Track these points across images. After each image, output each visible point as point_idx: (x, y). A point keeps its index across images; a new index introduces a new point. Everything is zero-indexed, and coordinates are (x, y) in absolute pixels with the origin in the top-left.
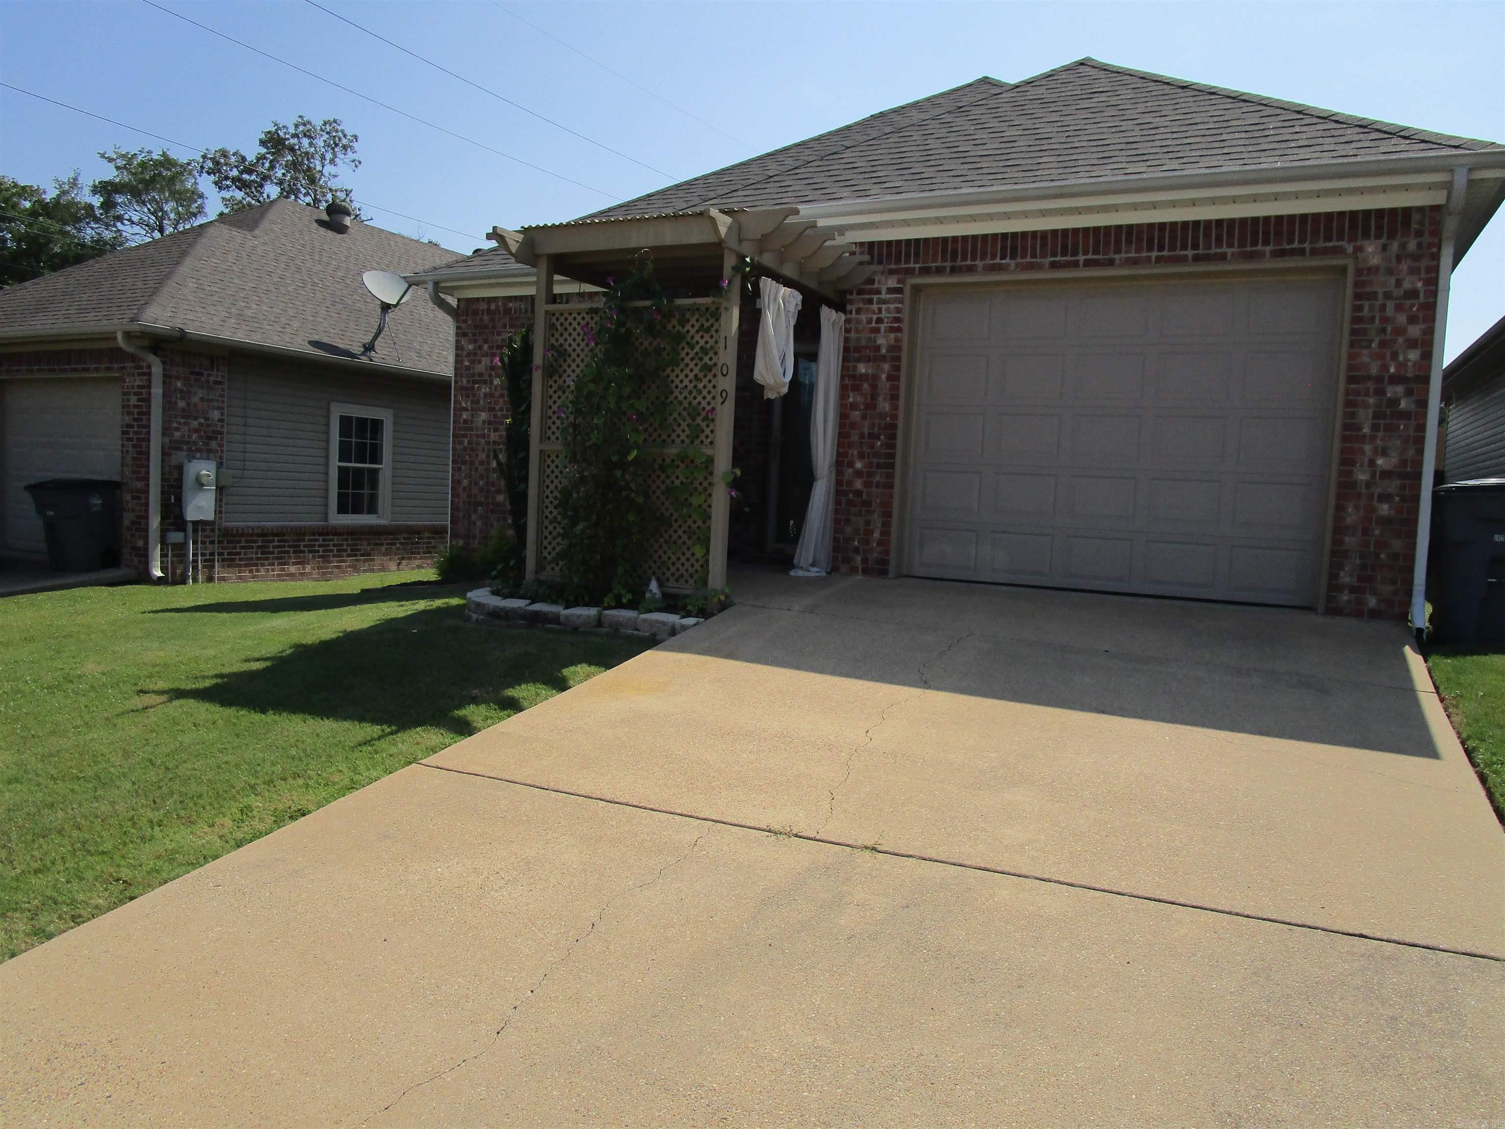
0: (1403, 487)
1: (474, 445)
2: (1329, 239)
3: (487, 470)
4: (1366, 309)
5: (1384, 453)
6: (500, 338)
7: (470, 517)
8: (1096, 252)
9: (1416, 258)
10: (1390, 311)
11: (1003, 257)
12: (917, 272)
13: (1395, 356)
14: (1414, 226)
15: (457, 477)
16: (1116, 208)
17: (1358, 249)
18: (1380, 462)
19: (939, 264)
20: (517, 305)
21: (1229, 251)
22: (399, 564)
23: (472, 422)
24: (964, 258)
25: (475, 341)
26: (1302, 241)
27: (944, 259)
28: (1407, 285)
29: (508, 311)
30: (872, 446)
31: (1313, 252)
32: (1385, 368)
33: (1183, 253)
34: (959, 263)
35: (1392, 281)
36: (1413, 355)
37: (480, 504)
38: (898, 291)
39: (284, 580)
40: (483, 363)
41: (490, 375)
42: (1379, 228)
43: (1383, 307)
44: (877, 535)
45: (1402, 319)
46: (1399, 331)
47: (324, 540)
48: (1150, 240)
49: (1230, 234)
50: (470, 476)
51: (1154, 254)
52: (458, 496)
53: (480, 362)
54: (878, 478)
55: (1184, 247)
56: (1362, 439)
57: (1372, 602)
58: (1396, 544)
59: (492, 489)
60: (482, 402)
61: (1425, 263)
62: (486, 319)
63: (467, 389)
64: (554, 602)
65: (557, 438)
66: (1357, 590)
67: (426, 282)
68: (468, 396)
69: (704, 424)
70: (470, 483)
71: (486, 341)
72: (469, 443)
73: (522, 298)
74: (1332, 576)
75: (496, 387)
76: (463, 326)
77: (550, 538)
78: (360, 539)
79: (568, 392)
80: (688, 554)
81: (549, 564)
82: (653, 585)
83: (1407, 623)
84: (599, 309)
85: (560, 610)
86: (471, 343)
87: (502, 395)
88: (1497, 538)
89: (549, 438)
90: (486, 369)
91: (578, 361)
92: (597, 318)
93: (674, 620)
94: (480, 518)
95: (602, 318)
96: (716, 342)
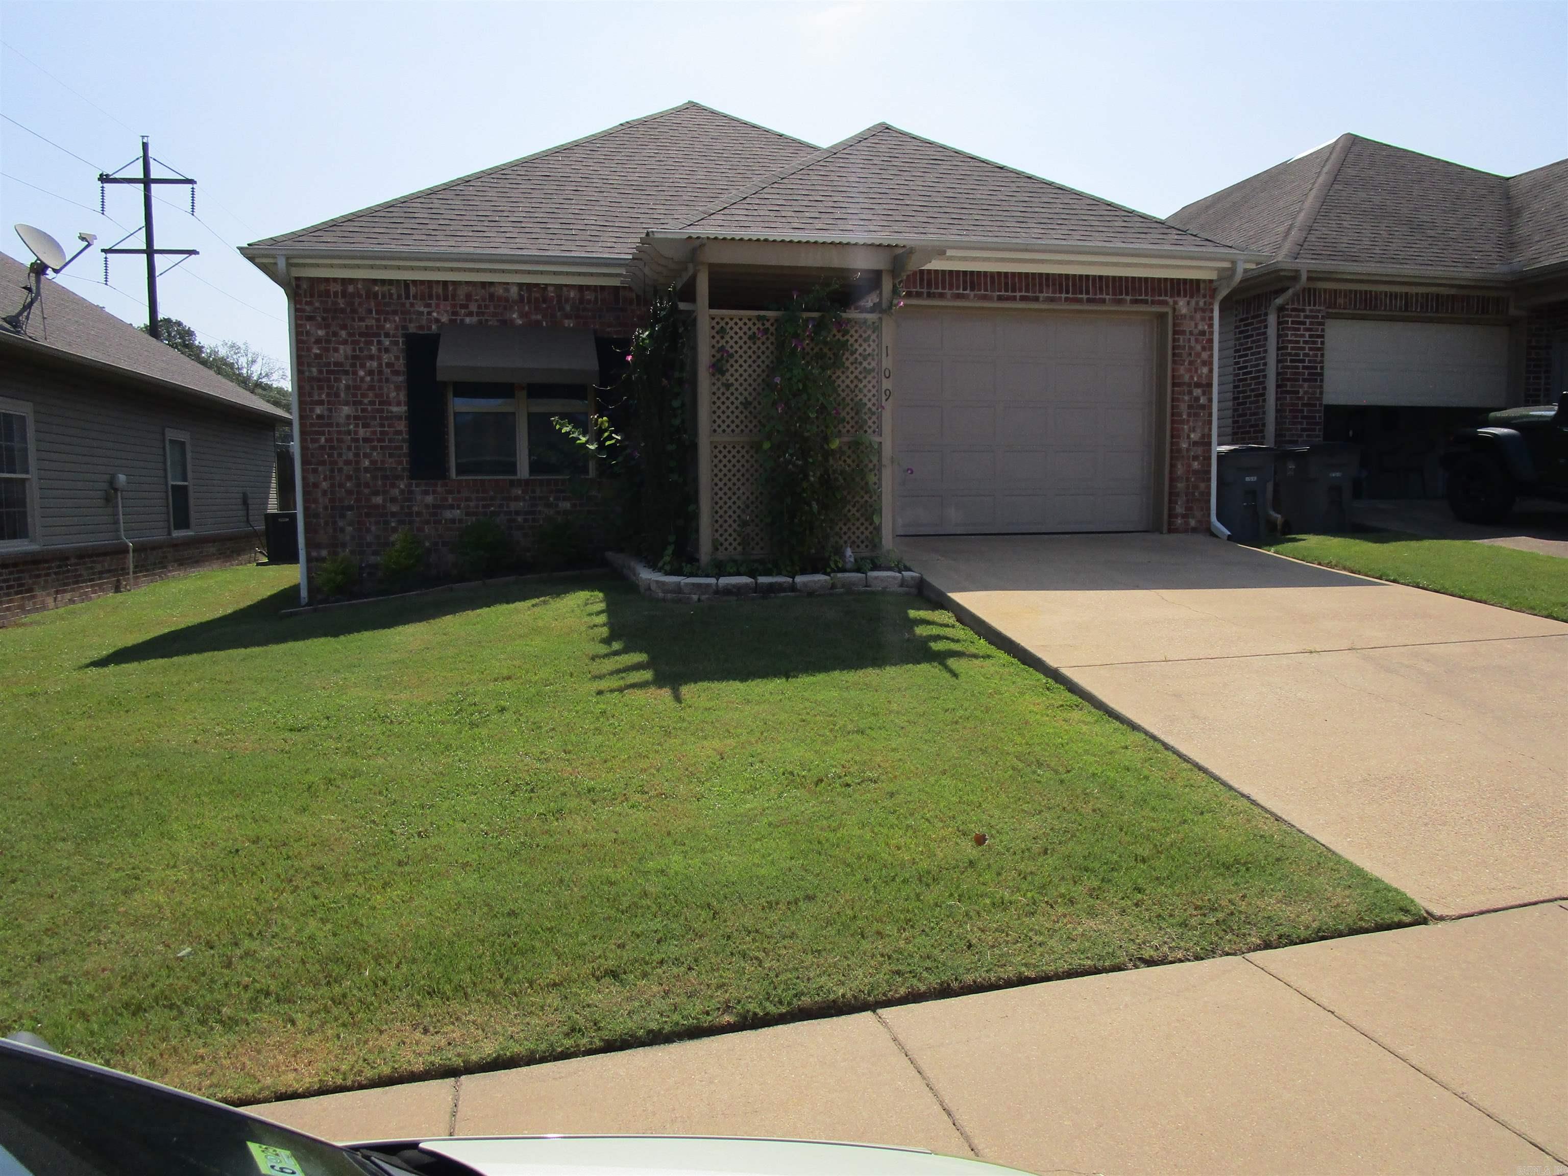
1: (335, 443)
2: (1161, 295)
4: (1181, 341)
5: (1193, 430)
6: (363, 324)
7: (335, 523)
8: (1027, 291)
9: (1203, 310)
10: (1193, 343)
11: (965, 289)
13: (1196, 369)
14: (1202, 292)
15: (312, 479)
16: (1042, 261)
17: (1175, 303)
18: (1192, 436)
19: (918, 289)
20: (386, 288)
21: (1107, 297)
22: (55, 599)
23: (329, 417)
24: (937, 288)
25: (327, 326)
26: (1146, 294)
27: (922, 286)
28: (1200, 327)
29: (371, 295)
31: (1153, 302)
32: (1192, 377)
33: (1080, 296)
34: (933, 290)
35: (1193, 324)
36: (1205, 370)
37: (350, 508)
40: (341, 351)
41: (353, 365)
42: (1185, 290)
43: (1189, 340)
45: (1199, 348)
46: (1198, 355)
48: (1061, 285)
49: (1107, 286)
50: (332, 478)
51: (1063, 295)
52: (315, 501)
53: (336, 350)
55: (1081, 293)
56: (1182, 422)
57: (1193, 523)
58: (1202, 486)
59: (367, 491)
60: (342, 395)
61: (1207, 314)
62: (341, 303)
63: (319, 380)
64: (779, 574)
65: (724, 431)
66: (1184, 516)
67: (274, 257)
68: (321, 388)
69: (866, 417)
70: (332, 486)
71: (344, 327)
72: (327, 441)
73: (391, 282)
74: (1171, 509)
75: (362, 379)
76: (308, 308)
77: (721, 521)
78: (22, 572)
79: (732, 389)
80: (858, 524)
81: (721, 544)
82: (849, 552)
83: (1211, 533)
84: (764, 316)
85: (790, 580)
86: (321, 328)
87: (372, 388)
88: (1247, 479)
89: (715, 431)
90: (346, 358)
91: (741, 361)
92: (759, 325)
93: (898, 575)
94: (350, 524)
95: (763, 324)
96: (874, 350)
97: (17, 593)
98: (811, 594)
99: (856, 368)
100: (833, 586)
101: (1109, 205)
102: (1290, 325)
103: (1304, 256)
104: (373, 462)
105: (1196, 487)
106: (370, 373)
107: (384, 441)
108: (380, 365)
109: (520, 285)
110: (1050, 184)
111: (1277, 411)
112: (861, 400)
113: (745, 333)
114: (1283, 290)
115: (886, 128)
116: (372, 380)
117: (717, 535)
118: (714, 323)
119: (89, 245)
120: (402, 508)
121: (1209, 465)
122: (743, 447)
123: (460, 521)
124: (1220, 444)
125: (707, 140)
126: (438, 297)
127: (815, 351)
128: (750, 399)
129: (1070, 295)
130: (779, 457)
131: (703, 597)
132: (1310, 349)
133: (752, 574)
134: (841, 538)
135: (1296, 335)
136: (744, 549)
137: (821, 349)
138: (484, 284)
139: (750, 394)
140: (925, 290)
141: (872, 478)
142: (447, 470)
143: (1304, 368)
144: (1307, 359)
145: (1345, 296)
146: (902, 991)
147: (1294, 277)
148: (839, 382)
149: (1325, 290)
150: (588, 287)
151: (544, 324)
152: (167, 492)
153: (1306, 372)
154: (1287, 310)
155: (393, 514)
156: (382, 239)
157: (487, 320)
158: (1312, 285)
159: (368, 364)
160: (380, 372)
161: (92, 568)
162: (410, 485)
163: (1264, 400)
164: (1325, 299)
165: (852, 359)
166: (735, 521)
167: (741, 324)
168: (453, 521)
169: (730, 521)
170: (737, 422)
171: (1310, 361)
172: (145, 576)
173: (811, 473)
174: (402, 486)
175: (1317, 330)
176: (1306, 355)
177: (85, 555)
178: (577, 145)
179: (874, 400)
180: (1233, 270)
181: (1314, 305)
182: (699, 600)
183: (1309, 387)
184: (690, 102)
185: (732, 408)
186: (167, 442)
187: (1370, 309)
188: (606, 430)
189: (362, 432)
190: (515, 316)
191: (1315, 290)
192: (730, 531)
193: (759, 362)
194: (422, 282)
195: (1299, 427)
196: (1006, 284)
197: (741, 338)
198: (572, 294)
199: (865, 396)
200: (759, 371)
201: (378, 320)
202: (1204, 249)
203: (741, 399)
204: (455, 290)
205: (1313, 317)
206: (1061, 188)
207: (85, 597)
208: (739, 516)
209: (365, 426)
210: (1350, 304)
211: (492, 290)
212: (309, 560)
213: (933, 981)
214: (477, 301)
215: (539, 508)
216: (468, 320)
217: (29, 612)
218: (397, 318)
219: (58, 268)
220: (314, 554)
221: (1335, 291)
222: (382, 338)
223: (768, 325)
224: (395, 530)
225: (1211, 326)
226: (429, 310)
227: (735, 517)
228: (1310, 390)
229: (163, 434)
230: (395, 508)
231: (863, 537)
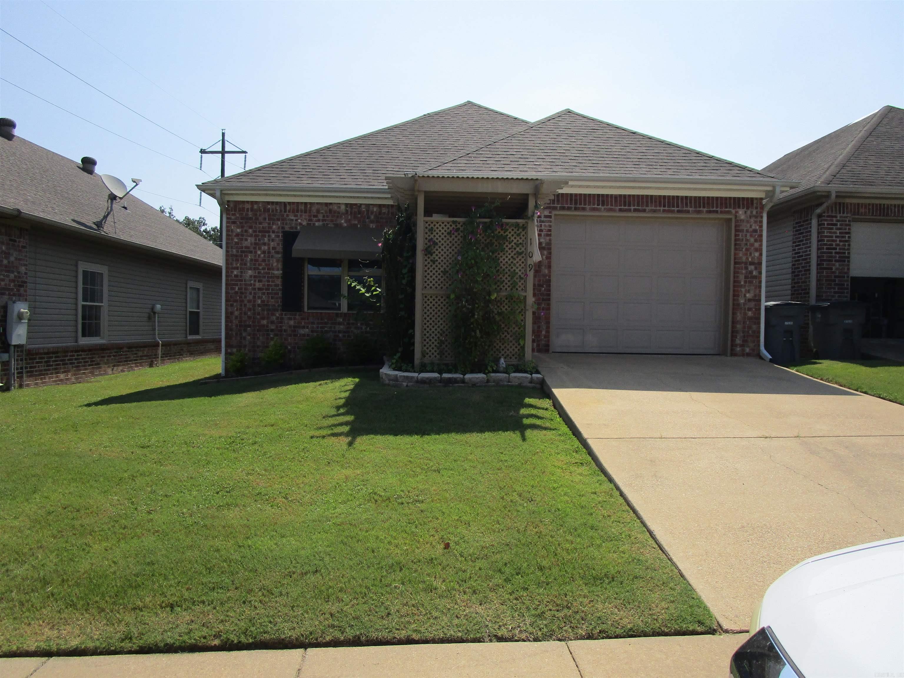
0: (755, 305)
1: (243, 291)
2: (727, 208)
3: (254, 306)
4: (740, 236)
5: (749, 291)
6: (261, 226)
7: (241, 334)
8: (638, 205)
9: (756, 217)
10: (748, 237)
11: (598, 205)
12: (558, 208)
13: (751, 254)
14: (755, 205)
15: (230, 310)
17: (737, 212)
18: (748, 295)
19: (569, 205)
20: (274, 207)
21: (691, 209)
22: (113, 370)
23: (241, 276)
24: (580, 204)
25: (242, 227)
26: (717, 207)
28: (753, 227)
29: (266, 210)
30: (540, 290)
31: (721, 212)
32: (747, 259)
33: (673, 209)
34: (578, 206)
35: (748, 225)
36: (757, 254)
37: (250, 326)
38: (550, 217)
39: (58, 384)
40: (249, 241)
41: (255, 248)
42: (743, 204)
43: (746, 235)
44: (544, 333)
45: (752, 240)
46: (752, 245)
47: (78, 355)
48: (660, 202)
49: (691, 203)
50: (241, 309)
51: (662, 208)
52: (231, 322)
53: (246, 240)
54: (543, 305)
55: (673, 207)
56: (741, 286)
57: (747, 350)
58: (754, 327)
59: (258, 317)
60: (248, 264)
61: (759, 219)
62: (250, 214)
63: (236, 256)
64: (456, 372)
65: (431, 287)
66: (742, 346)
67: (214, 190)
68: (237, 260)
69: (518, 280)
70: (241, 313)
71: (251, 227)
72: (239, 289)
73: (277, 203)
74: (733, 341)
75: (259, 255)
76: (233, 217)
77: (427, 340)
78: (94, 354)
79: (437, 263)
80: (511, 344)
81: (427, 354)
82: (502, 360)
83: (760, 357)
84: (456, 221)
85: (462, 376)
86: (239, 228)
87: (264, 261)
88: (786, 323)
89: (426, 287)
90: (251, 244)
91: (443, 247)
92: (454, 226)
93: (529, 376)
94: (249, 335)
95: (456, 226)
96: (523, 241)
97: (89, 365)
98: (474, 385)
99: (512, 252)
100: (488, 381)
101: (698, 153)
102: (826, 226)
103: (835, 182)
104: (263, 301)
105: (750, 327)
106: (264, 252)
107: (269, 290)
108: (269, 248)
109: (346, 205)
110: (662, 142)
111: (818, 280)
112: (515, 270)
113: (445, 231)
114: (821, 204)
115: (569, 112)
116: (265, 256)
117: (425, 348)
118: (427, 225)
119: (137, 185)
120: (277, 327)
121: (759, 314)
122: (442, 297)
123: (308, 335)
124: (766, 301)
125: (471, 122)
126: (302, 211)
127: (487, 241)
128: (447, 269)
129: (666, 208)
130: (458, 303)
131: (410, 384)
132: (840, 241)
133: (440, 373)
134: (500, 352)
135: (830, 233)
136: (441, 357)
137: (491, 240)
138: (327, 204)
139: (447, 266)
140: (573, 206)
141: (519, 318)
142: (303, 307)
143: (836, 253)
144: (838, 247)
145: (865, 208)
146: (328, 638)
147: (827, 195)
148: (501, 259)
149: (851, 204)
150: (384, 206)
151: (359, 226)
152: (186, 315)
153: (838, 256)
154: (824, 216)
155: (272, 330)
156: (260, 179)
157: (327, 224)
158: (841, 200)
159: (263, 248)
160: (269, 252)
161: (136, 354)
162: (282, 314)
163: (810, 274)
164: (851, 209)
165: (510, 246)
166: (436, 340)
167: (443, 225)
168: (304, 335)
169: (433, 340)
170: (439, 282)
171: (840, 249)
172: (169, 359)
173: (476, 314)
174: (277, 315)
175: (846, 229)
176: (838, 245)
177: (131, 347)
178: (396, 127)
179: (523, 270)
180: (773, 191)
181: (843, 213)
182: (407, 386)
183: (840, 265)
184: (468, 101)
185: (437, 274)
186: (188, 290)
187: (884, 216)
188: (373, 286)
189: (258, 285)
190: (343, 221)
191: (844, 203)
192: (433, 346)
193: (453, 248)
194: (293, 203)
195: (832, 290)
196: (625, 202)
197: (443, 234)
198: (375, 209)
199: (517, 268)
200: (453, 253)
201: (269, 224)
202: (754, 179)
203: (442, 269)
204: (310, 207)
205: (842, 221)
206: (669, 144)
207: (132, 369)
208: (438, 338)
209: (260, 281)
210: (869, 212)
211: (331, 207)
212: (226, 353)
213: (350, 633)
214: (322, 213)
215: (352, 329)
216: (317, 224)
217: (97, 375)
218: (279, 223)
219: (121, 197)
220: (229, 351)
221: (858, 204)
222: (271, 234)
223: (459, 226)
224: (272, 339)
225: (761, 227)
226: (296, 218)
227: (436, 338)
228: (841, 268)
229: (186, 284)
230: (273, 327)
231: (514, 353)
